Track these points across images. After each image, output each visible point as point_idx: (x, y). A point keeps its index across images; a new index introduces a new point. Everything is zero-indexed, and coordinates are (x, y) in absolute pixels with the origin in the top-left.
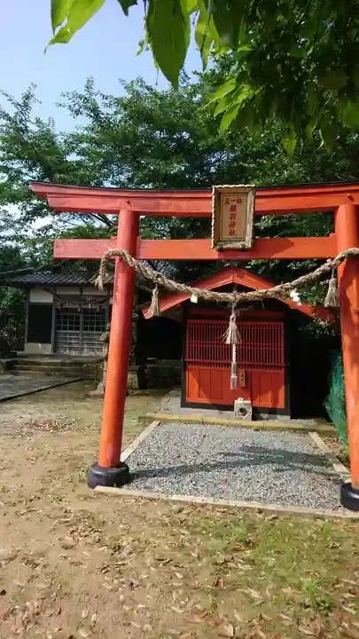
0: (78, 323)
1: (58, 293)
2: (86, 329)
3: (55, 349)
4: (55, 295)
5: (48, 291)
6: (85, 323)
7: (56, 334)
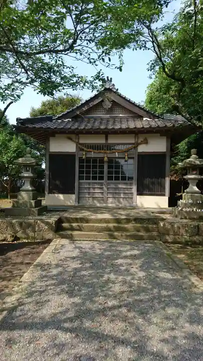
0: (102, 172)
1: (81, 142)
2: (110, 178)
3: (79, 199)
4: (78, 144)
5: (70, 139)
6: (109, 173)
7: (80, 184)
